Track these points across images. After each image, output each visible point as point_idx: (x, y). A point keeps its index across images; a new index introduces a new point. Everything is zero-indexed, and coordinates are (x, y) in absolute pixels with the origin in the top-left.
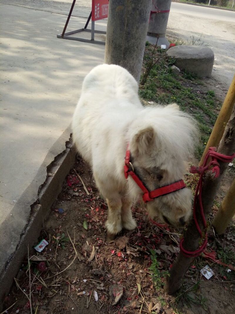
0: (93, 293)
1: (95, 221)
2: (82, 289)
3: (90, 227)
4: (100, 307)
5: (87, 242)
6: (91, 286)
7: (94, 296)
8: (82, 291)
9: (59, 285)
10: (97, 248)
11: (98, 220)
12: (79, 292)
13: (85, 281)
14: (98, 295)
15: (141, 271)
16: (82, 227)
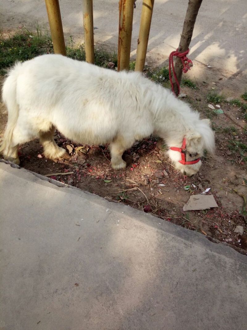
0: (160, 186)
1: (103, 174)
2: (157, 192)
3: (109, 178)
4: (169, 184)
5: (121, 183)
6: (155, 186)
7: (162, 186)
8: (159, 192)
9: (156, 202)
10: (127, 178)
11: (103, 172)
12: (160, 193)
13: (152, 189)
14: (161, 184)
15: (147, 158)
16: (108, 183)
